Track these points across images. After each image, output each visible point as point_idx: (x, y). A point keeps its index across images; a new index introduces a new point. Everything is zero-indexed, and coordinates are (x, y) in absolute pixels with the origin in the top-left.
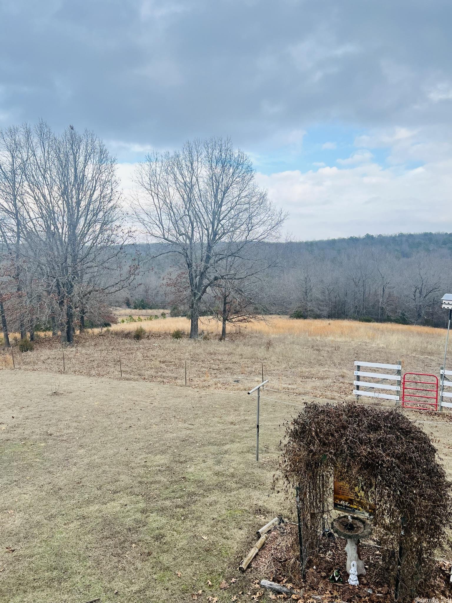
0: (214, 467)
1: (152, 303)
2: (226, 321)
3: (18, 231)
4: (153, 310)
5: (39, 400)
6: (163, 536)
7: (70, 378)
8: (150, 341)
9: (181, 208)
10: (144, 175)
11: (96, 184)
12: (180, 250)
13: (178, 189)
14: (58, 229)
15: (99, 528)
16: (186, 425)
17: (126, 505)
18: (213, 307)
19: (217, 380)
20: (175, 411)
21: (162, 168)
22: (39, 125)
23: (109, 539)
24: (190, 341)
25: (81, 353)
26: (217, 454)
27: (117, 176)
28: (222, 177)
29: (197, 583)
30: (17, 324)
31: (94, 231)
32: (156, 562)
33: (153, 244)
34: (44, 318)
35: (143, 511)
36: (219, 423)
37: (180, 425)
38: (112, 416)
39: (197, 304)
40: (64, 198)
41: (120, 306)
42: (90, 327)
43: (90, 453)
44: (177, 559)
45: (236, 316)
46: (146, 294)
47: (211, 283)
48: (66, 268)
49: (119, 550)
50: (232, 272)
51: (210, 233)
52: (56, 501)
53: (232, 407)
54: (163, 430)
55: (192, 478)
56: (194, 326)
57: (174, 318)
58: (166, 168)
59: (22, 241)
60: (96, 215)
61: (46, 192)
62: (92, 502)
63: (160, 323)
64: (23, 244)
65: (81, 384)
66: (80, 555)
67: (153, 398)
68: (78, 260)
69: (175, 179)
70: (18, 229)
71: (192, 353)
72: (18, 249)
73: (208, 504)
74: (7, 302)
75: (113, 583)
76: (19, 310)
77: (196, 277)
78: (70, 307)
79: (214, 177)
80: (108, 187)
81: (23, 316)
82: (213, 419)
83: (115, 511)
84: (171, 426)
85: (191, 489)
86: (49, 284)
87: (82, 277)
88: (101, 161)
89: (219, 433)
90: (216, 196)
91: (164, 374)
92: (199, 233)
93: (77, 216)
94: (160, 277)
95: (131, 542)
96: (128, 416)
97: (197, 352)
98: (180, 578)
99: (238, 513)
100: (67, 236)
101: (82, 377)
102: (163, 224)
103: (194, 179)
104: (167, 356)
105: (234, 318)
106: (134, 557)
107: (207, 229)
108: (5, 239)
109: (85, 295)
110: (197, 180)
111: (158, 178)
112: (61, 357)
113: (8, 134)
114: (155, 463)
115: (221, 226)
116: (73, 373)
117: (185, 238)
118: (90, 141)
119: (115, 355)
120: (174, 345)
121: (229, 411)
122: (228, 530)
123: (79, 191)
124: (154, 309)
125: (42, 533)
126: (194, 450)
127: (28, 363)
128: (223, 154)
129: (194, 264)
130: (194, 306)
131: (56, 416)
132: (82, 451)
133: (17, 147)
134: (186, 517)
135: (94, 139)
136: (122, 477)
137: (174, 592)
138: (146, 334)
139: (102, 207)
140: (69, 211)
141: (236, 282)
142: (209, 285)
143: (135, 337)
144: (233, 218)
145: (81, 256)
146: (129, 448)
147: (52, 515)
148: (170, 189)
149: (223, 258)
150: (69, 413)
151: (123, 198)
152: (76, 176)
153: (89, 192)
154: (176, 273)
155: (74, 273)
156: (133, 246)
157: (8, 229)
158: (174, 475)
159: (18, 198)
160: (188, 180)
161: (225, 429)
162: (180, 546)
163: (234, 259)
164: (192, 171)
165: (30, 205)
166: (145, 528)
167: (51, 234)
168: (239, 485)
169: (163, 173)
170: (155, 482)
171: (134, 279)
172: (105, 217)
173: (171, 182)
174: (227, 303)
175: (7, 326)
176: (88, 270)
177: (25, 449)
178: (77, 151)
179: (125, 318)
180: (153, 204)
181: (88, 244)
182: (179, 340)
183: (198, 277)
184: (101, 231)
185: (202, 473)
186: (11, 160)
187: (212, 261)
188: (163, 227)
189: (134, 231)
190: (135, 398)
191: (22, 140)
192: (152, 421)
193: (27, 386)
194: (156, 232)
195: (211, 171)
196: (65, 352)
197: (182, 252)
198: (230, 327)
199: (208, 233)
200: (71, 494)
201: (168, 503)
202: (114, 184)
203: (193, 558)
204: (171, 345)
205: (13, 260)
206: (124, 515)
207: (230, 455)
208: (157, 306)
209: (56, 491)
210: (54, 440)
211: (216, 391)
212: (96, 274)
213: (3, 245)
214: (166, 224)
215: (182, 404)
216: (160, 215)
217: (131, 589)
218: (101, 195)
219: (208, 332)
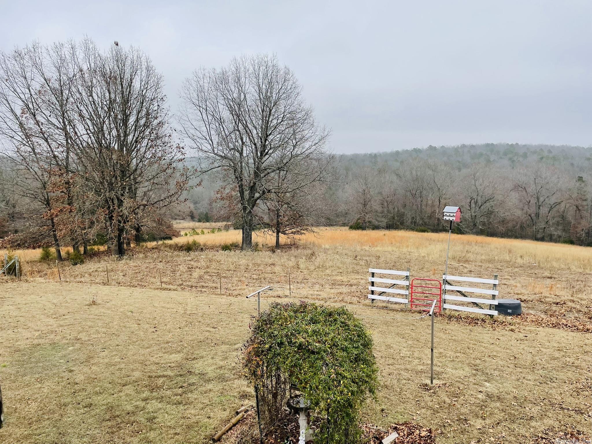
1: (216, 216)
2: (280, 233)
4: (216, 223)
7: (112, 289)
8: (199, 254)
10: (192, 91)
22: (84, 41)
25: (129, 266)
41: (184, 219)
46: (210, 207)
56: (247, 239)
63: (221, 236)
101: (124, 288)
102: (212, 138)
104: (211, 267)
105: (287, 230)
116: (116, 285)
127: (76, 276)
138: (200, 247)
175: (59, 242)
179: (188, 231)
180: (202, 119)
182: (227, 252)
183: (248, 191)
188: (212, 142)
198: (283, 239)
210: (82, 344)
216: (209, 131)
219: (262, 244)
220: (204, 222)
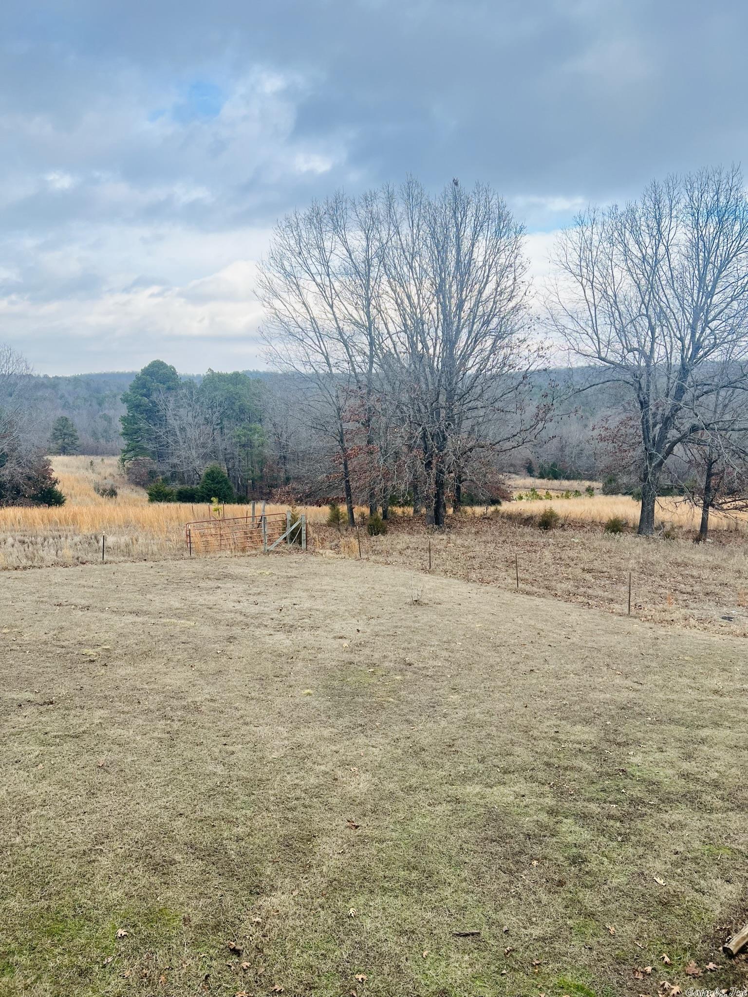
0: (679, 763)
1: (571, 470)
2: (710, 508)
3: (371, 353)
4: (572, 482)
5: (393, 610)
6: (585, 860)
7: (438, 581)
8: (565, 534)
9: (633, 302)
10: (570, 250)
11: (489, 271)
12: (629, 377)
13: (629, 270)
14: (428, 349)
15: (480, 822)
16: (628, 683)
17: (523, 796)
18: (684, 481)
19: (689, 612)
20: (609, 656)
21: (603, 235)
22: (406, 184)
23: (495, 843)
24: (638, 539)
25: (455, 544)
26: (685, 742)
27: (525, 257)
28: (716, 241)
29: (643, 952)
30: (364, 493)
31: (482, 350)
32: (571, 899)
33: (578, 368)
34: (403, 486)
35: (552, 812)
36: (691, 688)
37: (618, 681)
38: (502, 648)
39: (654, 474)
40: (438, 298)
41: (516, 473)
42: (468, 505)
43: (468, 703)
44: (609, 904)
45: (730, 500)
46: (560, 453)
47: (684, 436)
48: (437, 410)
49: (511, 865)
50: (727, 417)
51: (687, 346)
52: (417, 767)
53: (717, 663)
54: (587, 684)
55: (638, 774)
56: (647, 514)
57: (609, 497)
58: (611, 233)
59: (376, 368)
60: (487, 322)
61: (413, 291)
62: (470, 779)
63: (584, 504)
64: (377, 374)
65: (454, 591)
66: (451, 857)
67: (570, 629)
68: (456, 398)
69: (626, 252)
70: (371, 350)
71: (641, 560)
72: (370, 381)
73: (667, 825)
74: (353, 460)
75: (501, 913)
76: (368, 473)
77: (654, 426)
78: (441, 472)
79: (701, 243)
80: (509, 276)
81: (374, 483)
82: (680, 680)
83: (505, 801)
84: (600, 680)
85: (637, 792)
86: (412, 434)
87: (459, 424)
88: (498, 233)
89: (690, 705)
90: (702, 279)
91: (590, 591)
92: (665, 347)
93: (458, 326)
94: (586, 426)
95: (531, 856)
96: (528, 653)
97: (651, 559)
98: (614, 936)
99: (726, 854)
100: (440, 359)
101: (456, 581)
102: (599, 332)
103: (662, 250)
104: (595, 561)
105: (726, 503)
106: (536, 882)
107: (681, 339)
108: (353, 366)
109: (465, 453)
110: (667, 250)
111: (594, 253)
112: (425, 547)
113: (363, 204)
114: (572, 737)
115: (710, 331)
116: (443, 574)
117: (637, 356)
118: (483, 202)
119: (506, 551)
120: (609, 543)
121: (712, 670)
122: (704, 877)
123: (462, 285)
124: (573, 479)
125: (397, 811)
126: (643, 728)
127: (379, 553)
128: (722, 199)
129: (652, 402)
130: (649, 477)
131: (419, 638)
132: (454, 697)
133: (374, 223)
134: (626, 838)
135: (490, 197)
136: (518, 750)
137: (602, 957)
138: (560, 521)
139: (497, 310)
140: (445, 320)
141: (735, 436)
142: (679, 440)
143: (540, 525)
144: (734, 316)
145: (459, 391)
146: (528, 705)
147: (410, 787)
148: (615, 270)
149: (711, 391)
150: (436, 635)
151: (532, 293)
152: (458, 262)
153: (477, 286)
154: (617, 419)
155: (449, 417)
156: (544, 372)
157: (357, 351)
158: (605, 763)
159: (373, 302)
160: (649, 251)
161: (702, 700)
162: (614, 885)
163: (733, 392)
164: (658, 235)
165: (390, 312)
166: (554, 840)
167: (418, 358)
168: (727, 804)
169: (605, 244)
170: (572, 768)
171: (544, 428)
172: (501, 325)
173: (618, 257)
174: (713, 475)
175: (352, 496)
176: (469, 414)
177: (373, 680)
178: (462, 219)
179: (523, 493)
180: (584, 298)
181: (472, 371)
182: (617, 536)
183: (658, 426)
184: (494, 350)
185: (656, 770)
186: (365, 244)
187: (687, 397)
188: (598, 338)
189: (548, 348)
190: (539, 626)
191: (382, 211)
192: (568, 667)
193: (377, 586)
194: (587, 348)
195: (695, 232)
196: (431, 540)
197: (631, 380)
198: (715, 519)
199: (683, 346)
200: (439, 761)
201: (594, 808)
202: (519, 270)
203: (636, 910)
204: (604, 542)
205: (362, 397)
206: (519, 811)
207: (711, 747)
208: (579, 474)
209: (417, 751)
210: (415, 673)
211: (686, 631)
212: (481, 419)
213: (350, 375)
214: (604, 333)
215: (622, 645)
216: (594, 318)
217: (529, 931)
218: (496, 289)
219: (672, 525)
220: (549, 479)
